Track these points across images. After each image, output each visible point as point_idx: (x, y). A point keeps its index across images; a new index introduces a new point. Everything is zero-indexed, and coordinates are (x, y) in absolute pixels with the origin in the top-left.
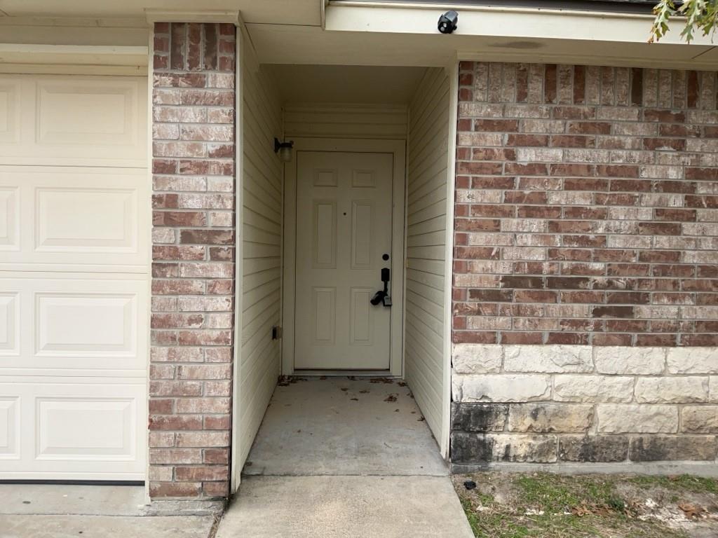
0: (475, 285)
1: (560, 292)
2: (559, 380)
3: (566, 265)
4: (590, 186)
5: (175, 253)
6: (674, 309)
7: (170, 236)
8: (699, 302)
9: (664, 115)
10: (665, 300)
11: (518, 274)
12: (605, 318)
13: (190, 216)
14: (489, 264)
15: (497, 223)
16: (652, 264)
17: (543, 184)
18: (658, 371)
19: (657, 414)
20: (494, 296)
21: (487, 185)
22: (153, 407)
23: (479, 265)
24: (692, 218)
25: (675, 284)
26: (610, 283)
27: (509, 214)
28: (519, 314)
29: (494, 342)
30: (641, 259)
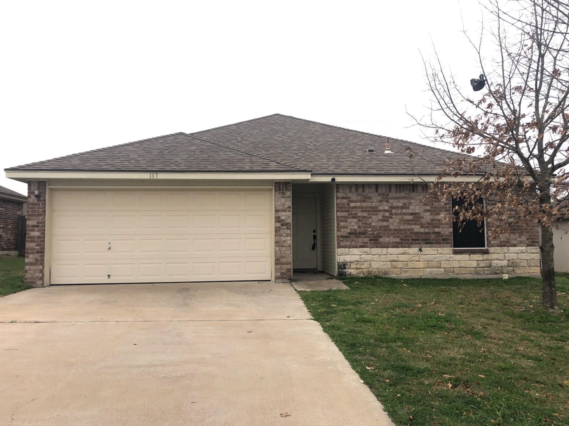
0: (342, 234)
1: (362, 236)
2: (362, 256)
3: (362, 229)
4: (367, 211)
5: (280, 228)
6: (388, 239)
7: (278, 225)
8: (394, 237)
9: (383, 194)
10: (386, 237)
11: (352, 232)
12: (372, 242)
13: (283, 220)
14: (345, 229)
15: (346, 220)
16: (382, 229)
17: (356, 211)
18: (385, 254)
19: (386, 264)
20: (346, 237)
21: (344, 211)
22: (276, 260)
23: (343, 230)
24: (391, 218)
25: (388, 233)
26: (373, 234)
27: (349, 218)
28: (352, 241)
29: (347, 248)
30: (379, 228)
